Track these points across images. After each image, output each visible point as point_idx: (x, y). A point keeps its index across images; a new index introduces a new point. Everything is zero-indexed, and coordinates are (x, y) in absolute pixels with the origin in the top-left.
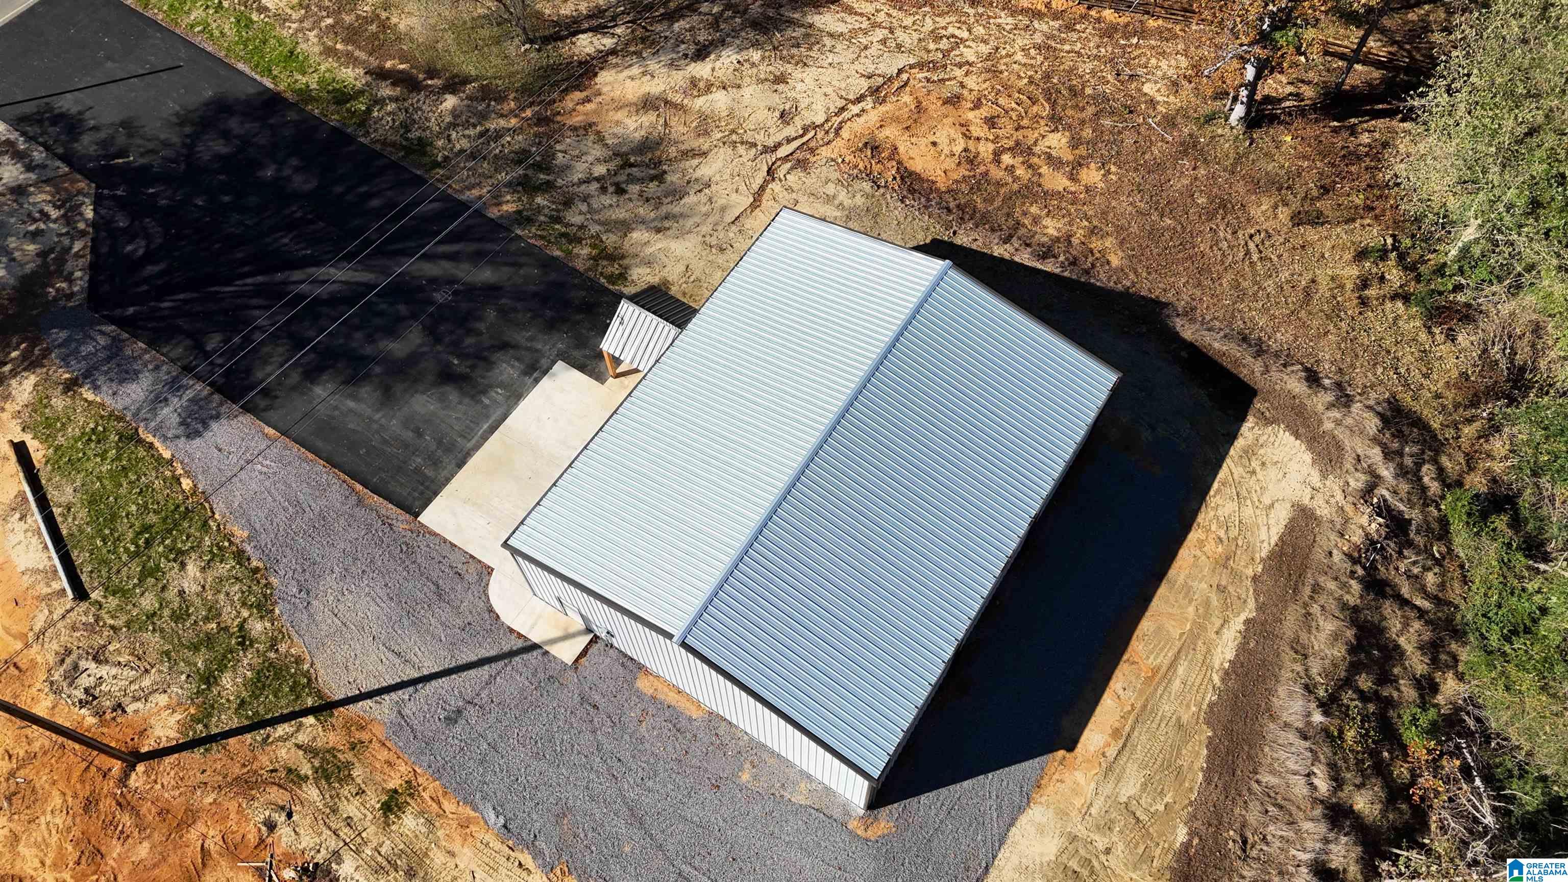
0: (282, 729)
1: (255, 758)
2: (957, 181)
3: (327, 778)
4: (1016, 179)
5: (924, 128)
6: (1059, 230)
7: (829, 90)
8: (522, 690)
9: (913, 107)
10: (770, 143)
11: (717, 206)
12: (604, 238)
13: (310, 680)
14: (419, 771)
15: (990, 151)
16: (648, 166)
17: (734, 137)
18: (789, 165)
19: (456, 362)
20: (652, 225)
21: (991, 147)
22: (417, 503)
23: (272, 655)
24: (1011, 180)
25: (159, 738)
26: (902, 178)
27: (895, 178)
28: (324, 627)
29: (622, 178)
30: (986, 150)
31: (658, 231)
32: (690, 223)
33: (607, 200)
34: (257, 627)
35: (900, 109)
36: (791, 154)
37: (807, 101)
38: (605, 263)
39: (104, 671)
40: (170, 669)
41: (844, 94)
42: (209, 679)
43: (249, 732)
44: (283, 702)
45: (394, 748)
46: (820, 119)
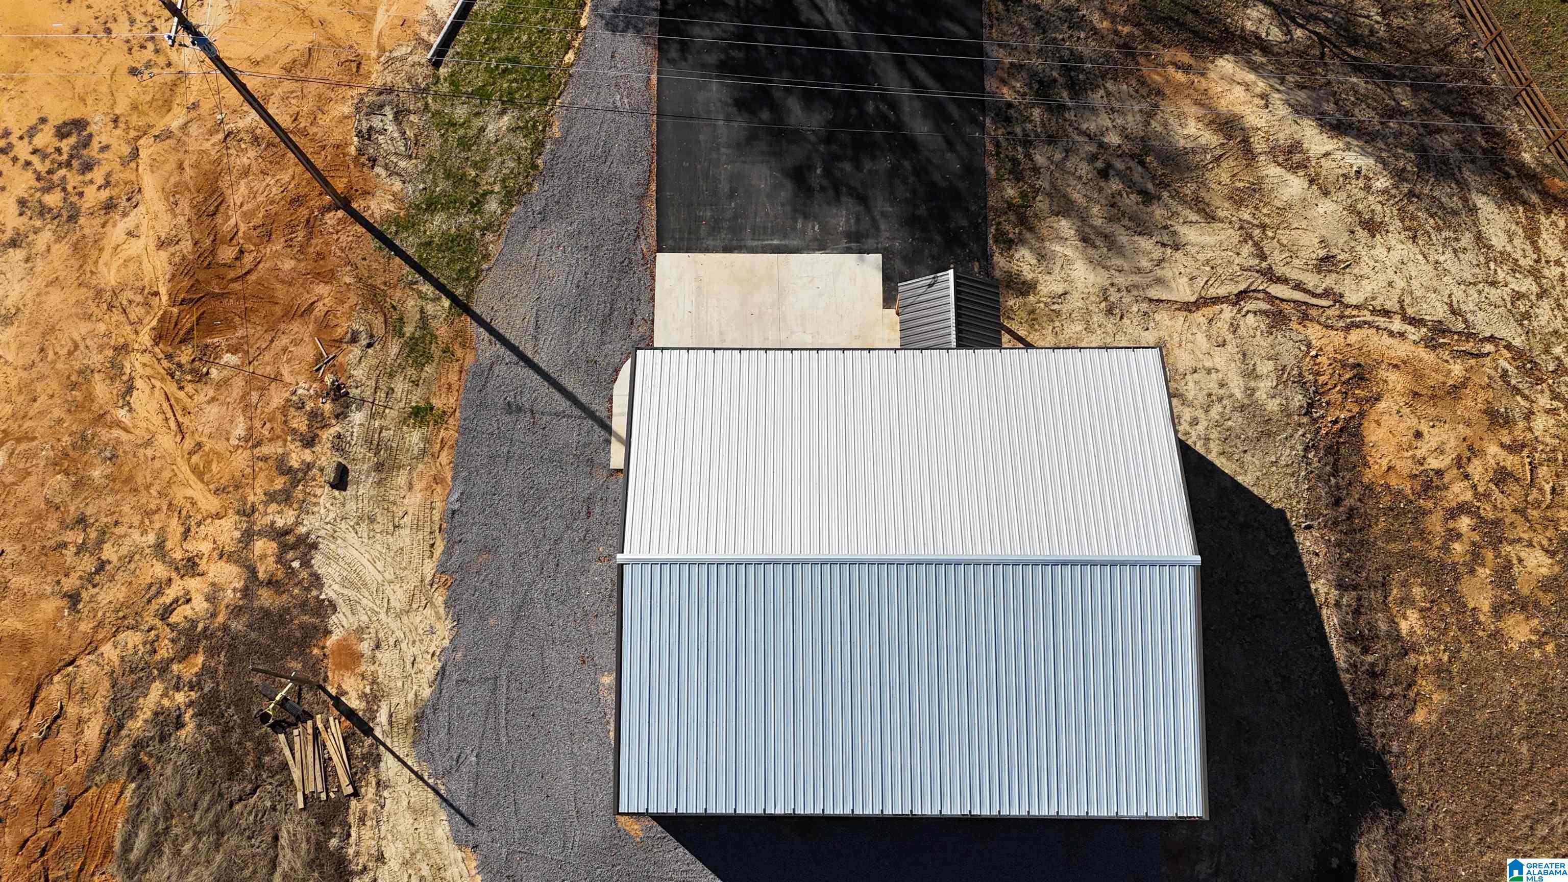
0: (427, 288)
1: (395, 287)
2: (1388, 487)
3: (412, 350)
4: (1445, 548)
5: (1432, 411)
6: (1412, 632)
7: (1400, 284)
8: (567, 445)
9: (1451, 382)
10: (1279, 270)
11: (1159, 273)
12: (1039, 198)
13: (477, 277)
14: (457, 414)
15: (1462, 498)
16: (1154, 177)
17: (1257, 232)
18: (1265, 306)
19: (819, 171)
20: (1087, 230)
21: (1468, 496)
22: (670, 242)
23: (478, 234)
24: (1438, 543)
25: (369, 208)
26: (1342, 430)
27: (1335, 422)
28: (524, 252)
29: (1119, 165)
30: (1459, 492)
31: (1085, 240)
32: (1119, 262)
33: (1084, 169)
34: (493, 206)
35: (1436, 371)
36: (1282, 300)
37: (1366, 271)
38: (1013, 218)
39: (391, 128)
40: (422, 172)
41: (1408, 300)
42: (431, 205)
43: (411, 267)
44: (447, 273)
45: (463, 381)
46: (1352, 298)
